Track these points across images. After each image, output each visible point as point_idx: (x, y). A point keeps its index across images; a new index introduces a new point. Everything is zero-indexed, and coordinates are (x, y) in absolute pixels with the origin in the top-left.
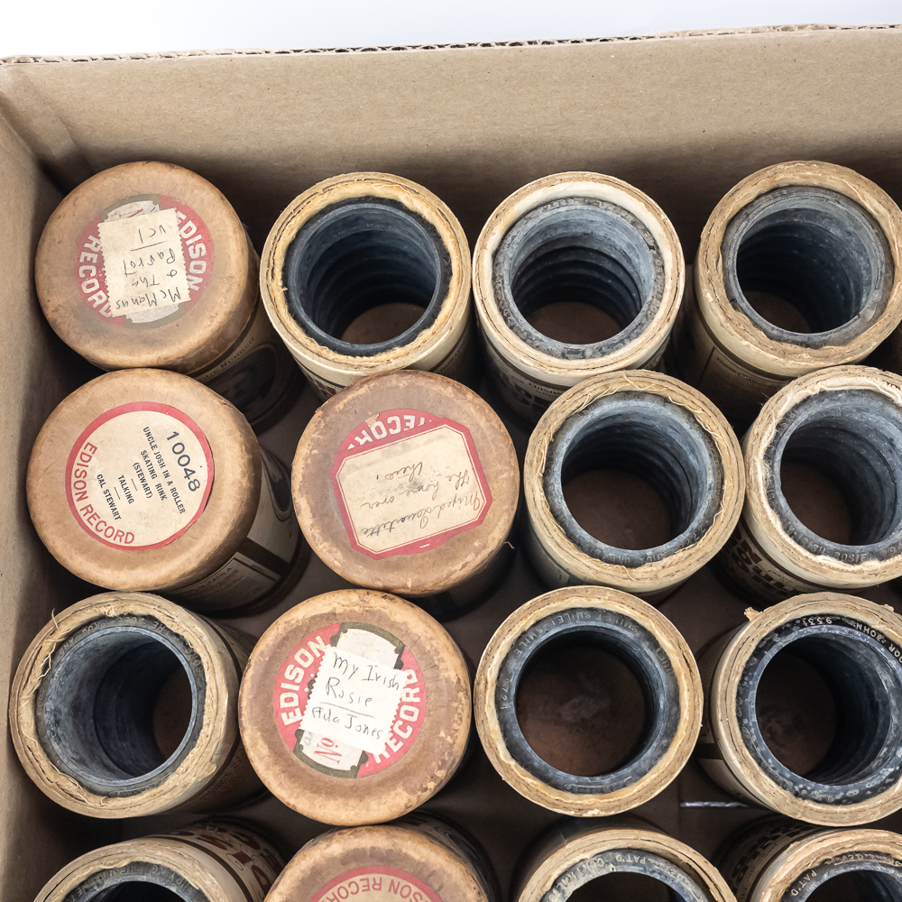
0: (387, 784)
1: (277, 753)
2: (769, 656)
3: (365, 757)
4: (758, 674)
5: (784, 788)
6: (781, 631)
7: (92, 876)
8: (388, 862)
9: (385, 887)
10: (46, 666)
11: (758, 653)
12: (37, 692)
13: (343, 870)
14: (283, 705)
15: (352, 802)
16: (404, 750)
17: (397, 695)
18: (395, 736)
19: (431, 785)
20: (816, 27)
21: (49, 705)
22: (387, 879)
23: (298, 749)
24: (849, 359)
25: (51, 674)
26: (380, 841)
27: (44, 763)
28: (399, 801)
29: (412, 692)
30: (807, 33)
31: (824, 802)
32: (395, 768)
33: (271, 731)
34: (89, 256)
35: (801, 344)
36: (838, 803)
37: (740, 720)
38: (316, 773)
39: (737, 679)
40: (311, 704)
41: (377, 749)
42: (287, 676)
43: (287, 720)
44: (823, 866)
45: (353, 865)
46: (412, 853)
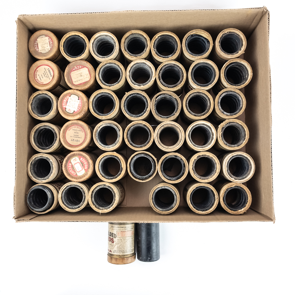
0: (77, 115)
1: (63, 111)
2: (128, 98)
3: (74, 111)
4: (127, 101)
5: (129, 115)
6: (130, 95)
7: (40, 127)
8: (77, 124)
9: (77, 127)
10: (32, 100)
11: (127, 98)
12: (31, 104)
13: (71, 125)
14: (63, 105)
15: (72, 117)
16: (79, 110)
17: (79, 103)
18: (78, 108)
19: (83, 114)
20: (131, 11)
21: (33, 106)
22: (77, 126)
23: (66, 110)
24: (140, 58)
25: (33, 101)
26: (76, 121)
27: (33, 113)
28: (78, 117)
29: (80, 103)
30: (130, 12)
31: (135, 117)
32: (78, 112)
33: (62, 108)
34: (36, 44)
35: (134, 56)
36: (136, 117)
37: (124, 107)
38: (68, 113)
39: (124, 101)
40: (67, 105)
41: (76, 110)
42: (64, 101)
43: (64, 107)
44: (134, 125)
45: (72, 125)
46: (80, 123)
